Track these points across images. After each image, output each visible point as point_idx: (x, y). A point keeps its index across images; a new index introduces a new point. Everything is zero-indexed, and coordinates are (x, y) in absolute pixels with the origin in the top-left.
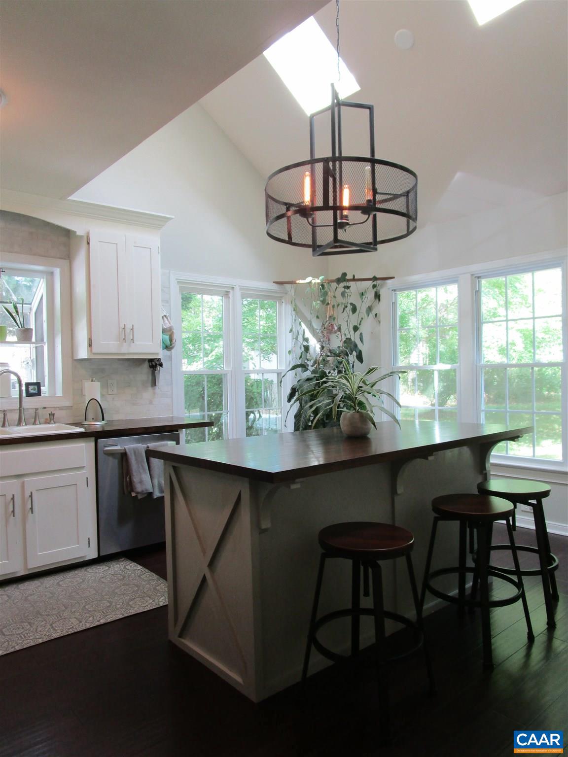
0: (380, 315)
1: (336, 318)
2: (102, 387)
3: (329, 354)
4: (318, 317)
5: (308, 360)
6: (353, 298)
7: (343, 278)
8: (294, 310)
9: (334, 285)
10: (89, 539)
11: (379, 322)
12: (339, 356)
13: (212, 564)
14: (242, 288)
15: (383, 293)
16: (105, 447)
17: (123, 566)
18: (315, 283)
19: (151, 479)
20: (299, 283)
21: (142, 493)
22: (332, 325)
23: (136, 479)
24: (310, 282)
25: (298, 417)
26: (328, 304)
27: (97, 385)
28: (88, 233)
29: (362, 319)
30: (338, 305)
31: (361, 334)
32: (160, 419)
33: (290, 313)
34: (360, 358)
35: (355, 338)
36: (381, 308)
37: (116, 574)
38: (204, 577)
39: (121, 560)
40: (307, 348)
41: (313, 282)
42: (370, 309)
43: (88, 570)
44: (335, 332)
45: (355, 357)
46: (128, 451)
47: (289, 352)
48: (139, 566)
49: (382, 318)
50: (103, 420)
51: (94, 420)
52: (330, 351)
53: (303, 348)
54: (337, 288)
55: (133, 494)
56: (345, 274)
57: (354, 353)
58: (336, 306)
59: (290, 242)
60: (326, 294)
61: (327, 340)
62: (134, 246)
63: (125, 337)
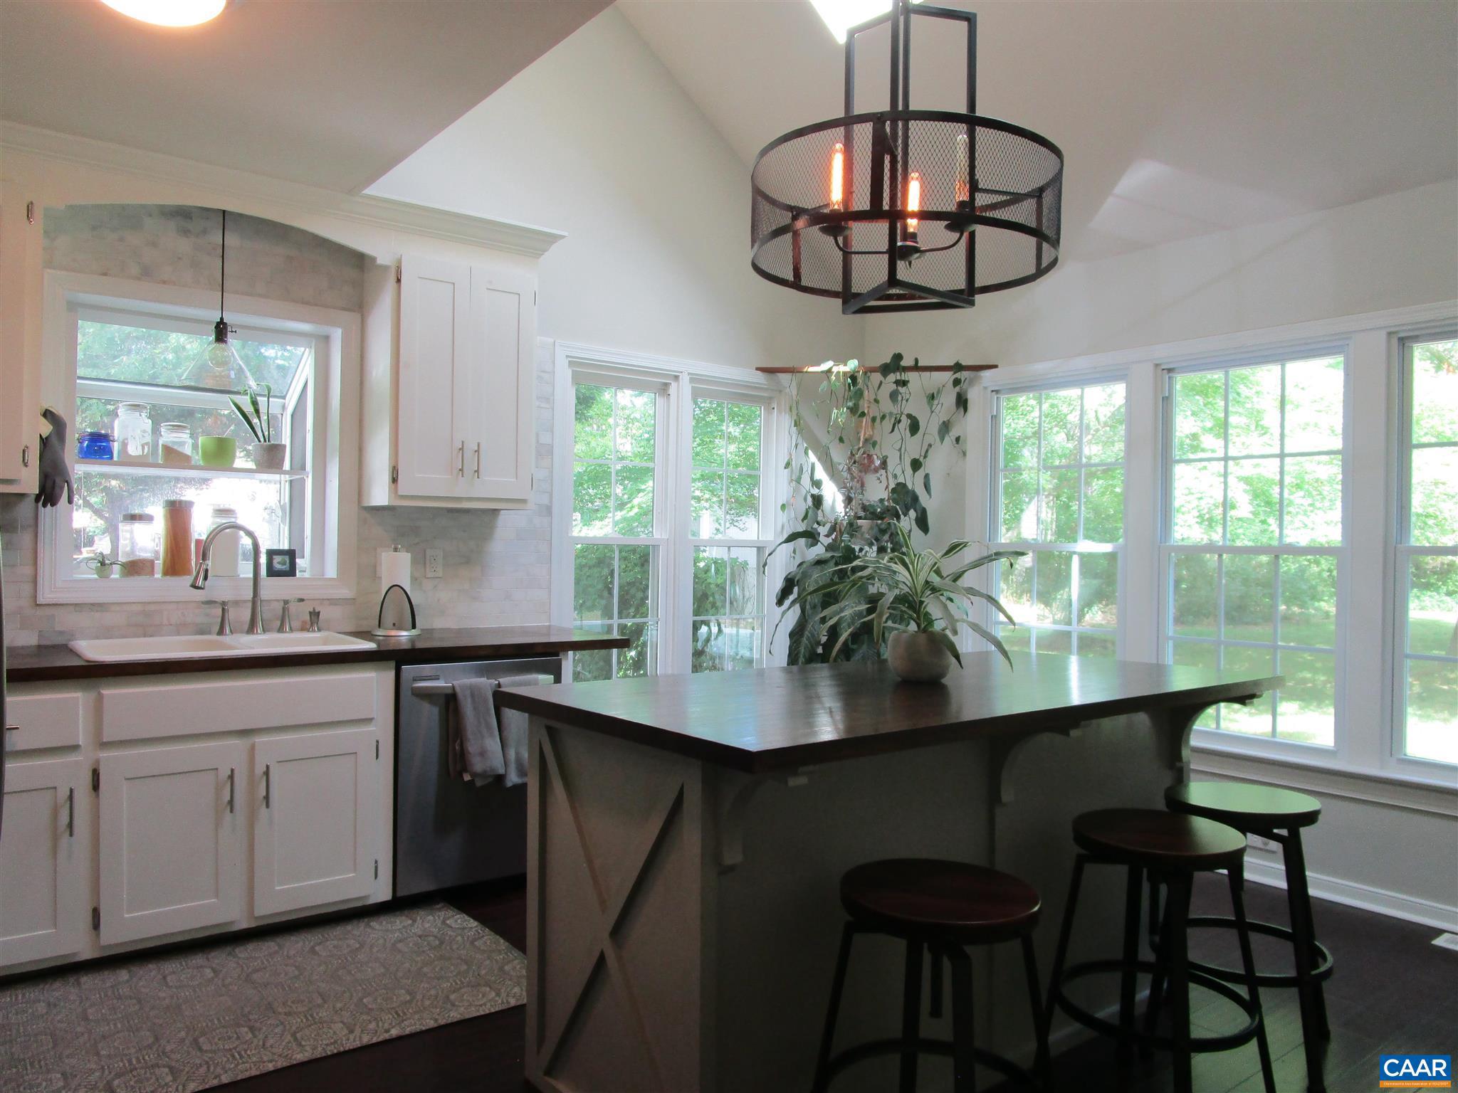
0: (965, 441)
1: (879, 442)
2: (415, 562)
3: (862, 514)
4: (841, 440)
5: (818, 523)
6: (914, 404)
7: (894, 365)
8: (795, 425)
9: (877, 377)
10: (376, 862)
11: (964, 454)
12: (882, 519)
13: (618, 930)
14: (694, 379)
15: (973, 395)
16: (415, 680)
17: (441, 918)
18: (838, 372)
19: (503, 750)
20: (806, 372)
21: (483, 775)
22: (870, 457)
23: (472, 747)
24: (829, 371)
25: (796, 635)
26: (863, 414)
27: (405, 558)
28: (399, 261)
29: (930, 445)
30: (883, 417)
31: (927, 476)
32: (524, 631)
33: (787, 432)
34: (923, 523)
35: (914, 482)
36: (970, 424)
37: (426, 936)
38: (602, 958)
39: (438, 906)
40: (818, 501)
41: (835, 369)
42: (945, 427)
43: (372, 924)
44: (876, 470)
45: (913, 523)
46: (458, 690)
47: (783, 507)
48: (472, 920)
49: (971, 446)
50: (414, 627)
51: (396, 626)
52: (864, 508)
53: (810, 500)
54: (881, 383)
55: (467, 777)
56: (898, 357)
57: (912, 513)
58: (878, 420)
59: (796, 284)
60: (859, 394)
61: (859, 485)
62: (487, 289)
63: (462, 467)
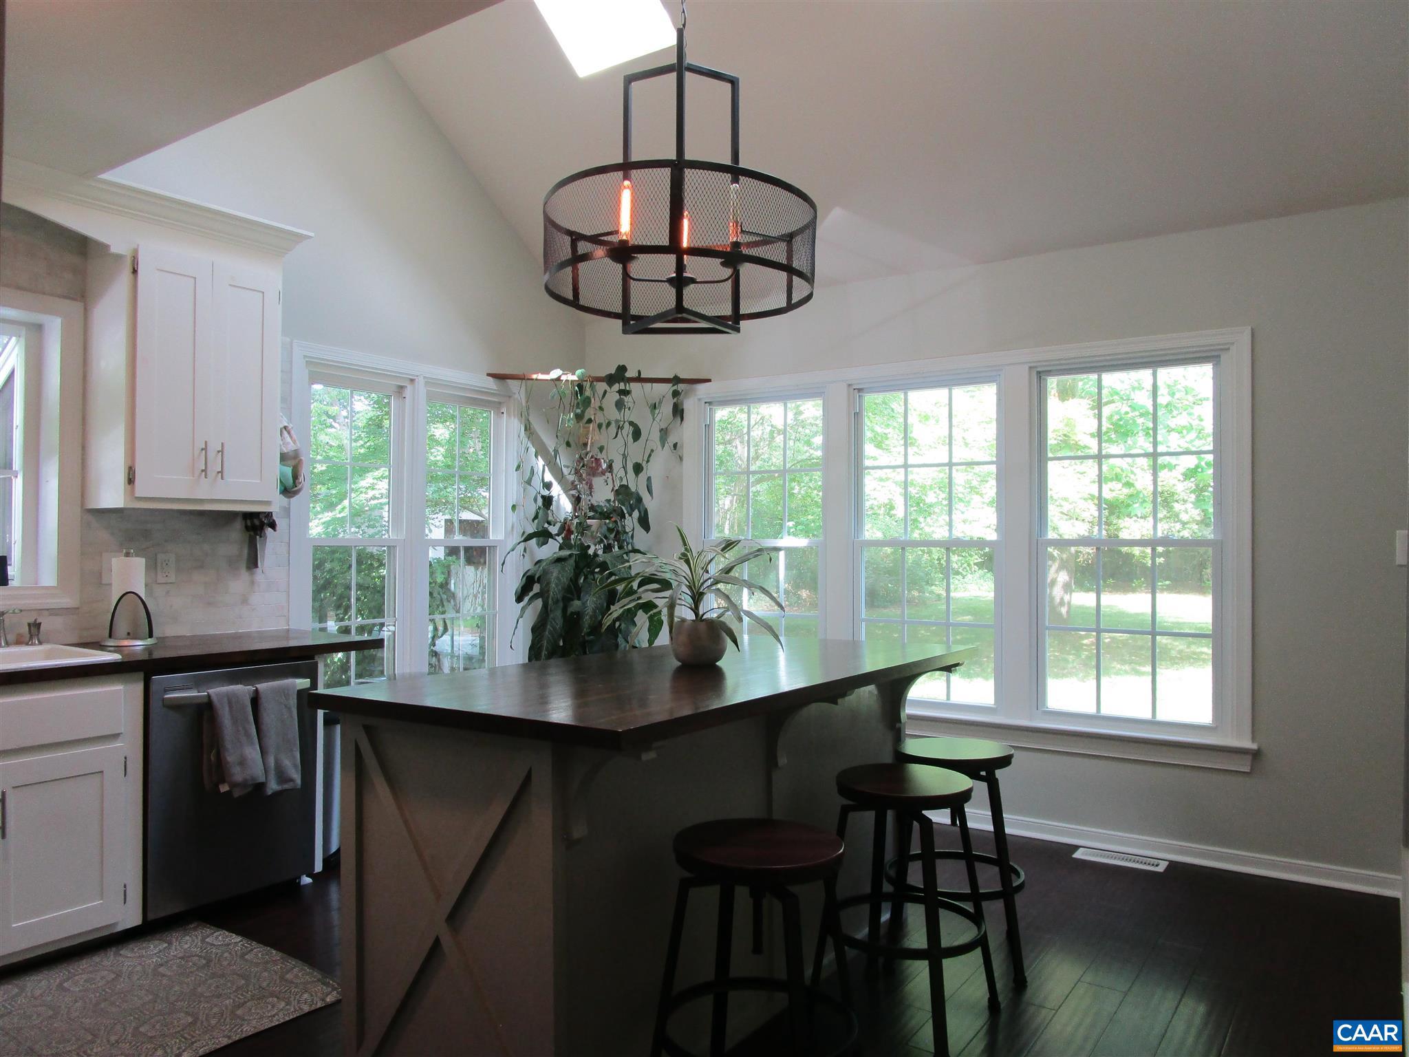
0: (682, 447)
1: (605, 447)
2: (148, 568)
3: (591, 514)
4: (568, 444)
5: (549, 523)
6: (637, 412)
7: (619, 375)
8: (526, 430)
9: (602, 386)
10: (125, 886)
11: (681, 458)
12: (610, 518)
13: (455, 916)
14: (430, 382)
15: (689, 405)
16: (166, 691)
17: (200, 938)
18: (567, 381)
19: (262, 758)
20: (537, 379)
21: (244, 784)
22: (597, 460)
23: (231, 758)
24: (558, 379)
25: (538, 630)
26: (590, 421)
27: (138, 564)
28: (136, 251)
29: (652, 451)
30: (609, 424)
31: (649, 479)
32: (262, 635)
33: (516, 437)
34: (644, 522)
35: (636, 484)
36: (687, 431)
37: (189, 957)
38: (437, 942)
39: (192, 926)
40: (548, 501)
41: (564, 378)
42: (664, 433)
43: (122, 952)
44: (603, 473)
45: (636, 521)
46: (214, 699)
47: (514, 507)
48: (234, 936)
49: (687, 452)
50: (151, 636)
51: (130, 636)
52: (592, 508)
53: (540, 501)
54: (605, 392)
55: (224, 788)
56: (622, 369)
57: (636, 514)
58: (604, 426)
59: (575, 303)
60: (587, 402)
61: (586, 487)
62: (230, 285)
63: (206, 467)
